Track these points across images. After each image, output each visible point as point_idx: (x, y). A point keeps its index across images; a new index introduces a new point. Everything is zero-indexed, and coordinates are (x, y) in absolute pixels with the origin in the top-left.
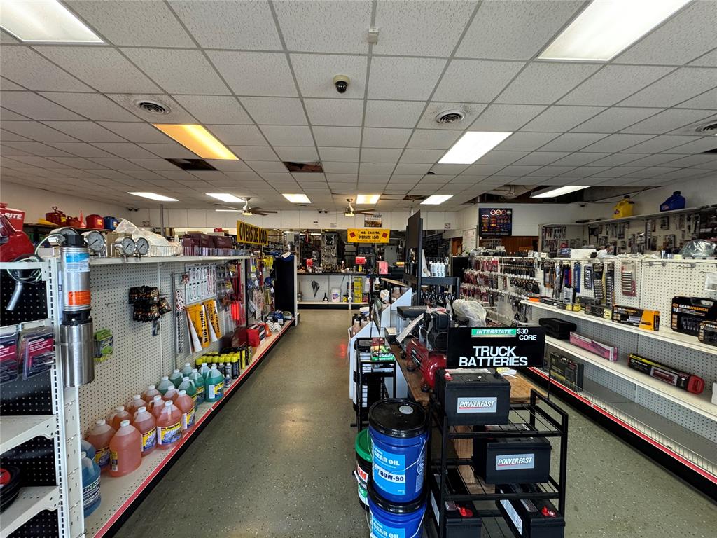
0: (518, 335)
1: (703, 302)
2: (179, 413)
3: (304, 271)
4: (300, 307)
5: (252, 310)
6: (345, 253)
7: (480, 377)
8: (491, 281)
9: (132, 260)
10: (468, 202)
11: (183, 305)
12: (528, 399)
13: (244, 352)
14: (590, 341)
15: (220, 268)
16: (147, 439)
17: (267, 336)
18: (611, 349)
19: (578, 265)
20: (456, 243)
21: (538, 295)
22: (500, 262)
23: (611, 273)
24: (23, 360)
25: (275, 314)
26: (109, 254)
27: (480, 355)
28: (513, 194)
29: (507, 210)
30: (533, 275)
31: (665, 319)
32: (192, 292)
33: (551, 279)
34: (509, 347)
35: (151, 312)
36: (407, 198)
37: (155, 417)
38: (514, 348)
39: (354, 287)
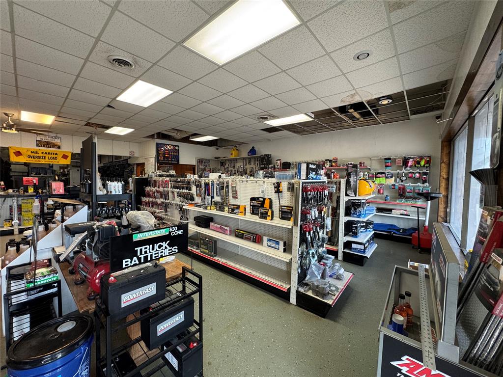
0: (170, 233)
1: (260, 199)
7: (142, 271)
8: (165, 195)
10: (148, 137)
12: (181, 274)
14: (219, 226)
18: (228, 229)
19: (213, 182)
20: (139, 167)
21: (193, 202)
22: (171, 181)
23: (227, 187)
27: (141, 254)
28: (179, 136)
29: (176, 146)
30: (190, 190)
31: (248, 209)
33: (200, 192)
34: (164, 243)
36: (88, 124)
38: (168, 242)
39: (22, 210)
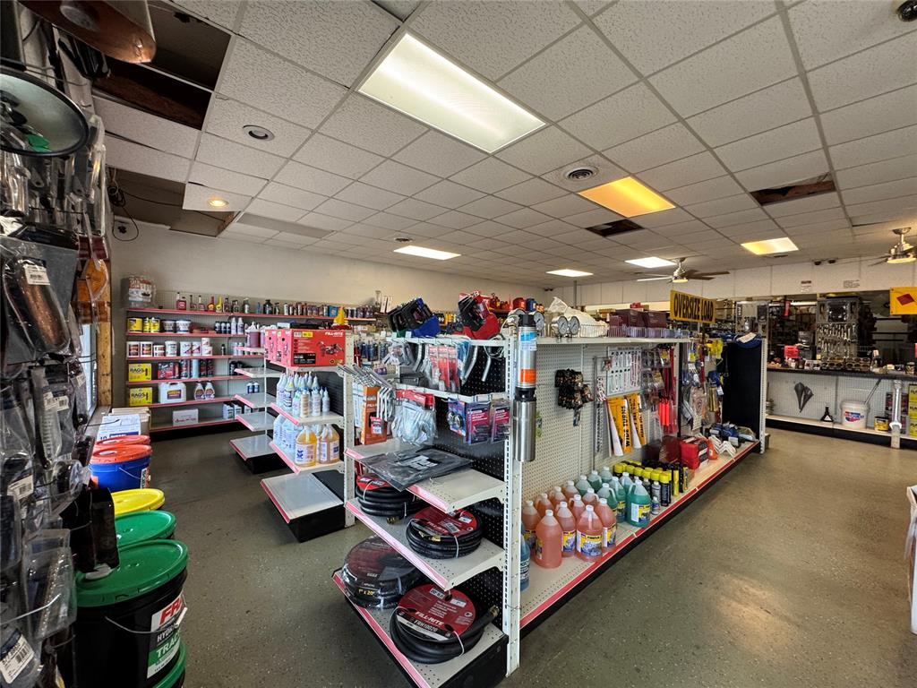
2: (600, 525)
3: (778, 366)
4: (770, 424)
5: (688, 416)
6: (875, 337)
9: (564, 341)
11: (604, 395)
13: (677, 473)
15: (648, 354)
16: (568, 539)
17: (711, 458)
24: (491, 426)
25: (722, 428)
26: (547, 335)
32: (614, 382)
35: (575, 399)
37: (576, 517)
39: (910, 405)
